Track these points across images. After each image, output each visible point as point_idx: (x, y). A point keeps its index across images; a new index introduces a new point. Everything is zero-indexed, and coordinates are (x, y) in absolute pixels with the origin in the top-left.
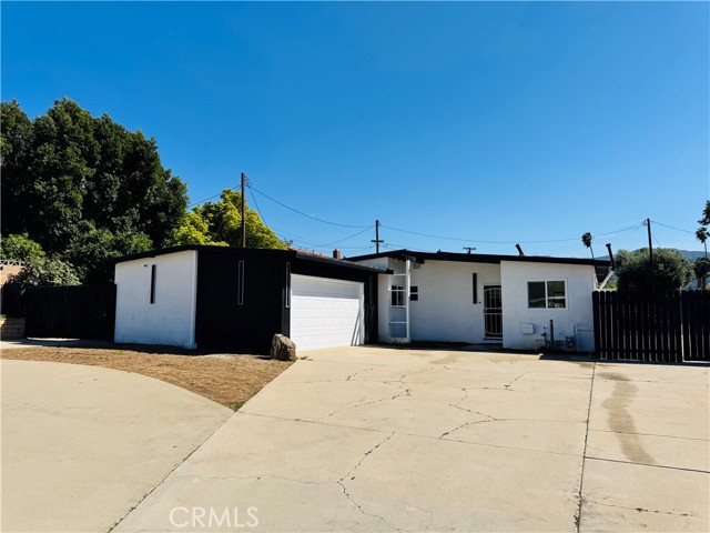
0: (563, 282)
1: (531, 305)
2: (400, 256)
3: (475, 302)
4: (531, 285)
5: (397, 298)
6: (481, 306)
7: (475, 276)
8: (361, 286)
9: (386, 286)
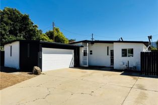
0: (133, 49)
1: (123, 56)
2: (85, 42)
3: (108, 55)
4: (123, 50)
5: (85, 54)
6: (109, 56)
7: (108, 47)
8: (73, 51)
9: (82, 51)
